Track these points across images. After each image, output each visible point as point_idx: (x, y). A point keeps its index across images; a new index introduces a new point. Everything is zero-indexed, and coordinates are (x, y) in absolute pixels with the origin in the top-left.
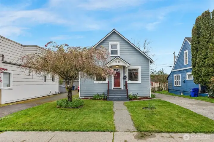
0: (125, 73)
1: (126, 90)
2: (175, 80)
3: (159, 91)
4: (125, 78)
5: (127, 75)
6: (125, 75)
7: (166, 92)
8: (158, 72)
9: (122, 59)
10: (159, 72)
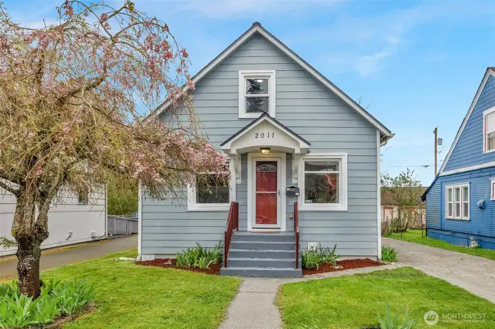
0: (294, 176)
1: (293, 234)
2: (450, 200)
3: (397, 231)
4: (294, 193)
5: (300, 182)
6: (294, 181)
7: (419, 234)
8: (394, 178)
9: (286, 128)
10: (398, 179)
